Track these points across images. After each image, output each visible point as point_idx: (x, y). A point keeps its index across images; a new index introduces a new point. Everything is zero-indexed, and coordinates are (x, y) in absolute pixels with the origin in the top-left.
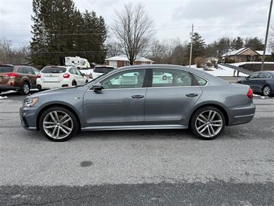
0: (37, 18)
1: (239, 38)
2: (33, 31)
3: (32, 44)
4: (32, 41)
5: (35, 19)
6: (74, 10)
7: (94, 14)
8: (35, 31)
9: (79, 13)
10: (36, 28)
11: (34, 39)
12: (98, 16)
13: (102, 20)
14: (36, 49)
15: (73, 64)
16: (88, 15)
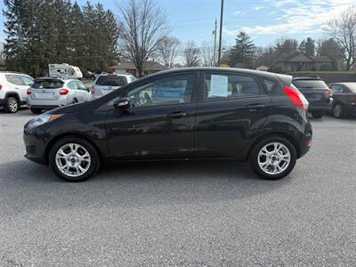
0: (9, 13)
1: (309, 39)
2: (7, 30)
3: (6, 47)
4: (6, 43)
5: (7, 14)
6: (69, 4)
7: (100, 6)
8: (9, 29)
9: (76, 6)
10: (10, 26)
11: (8, 41)
12: (105, 9)
13: (109, 13)
14: (12, 53)
15: (59, 73)
16: (90, 8)
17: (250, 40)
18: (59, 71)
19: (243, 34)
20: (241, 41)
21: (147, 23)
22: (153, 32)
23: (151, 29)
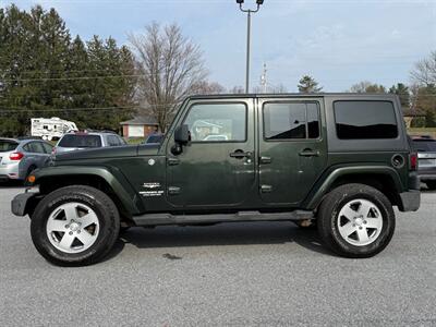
1: (400, 85)
6: (68, 38)
7: (111, 42)
9: (78, 41)
12: (119, 46)
13: (125, 50)
15: (45, 131)
16: (98, 44)
17: (318, 87)
18: (46, 127)
19: (307, 79)
20: (305, 89)
21: (173, 63)
22: (182, 76)
23: (179, 72)
